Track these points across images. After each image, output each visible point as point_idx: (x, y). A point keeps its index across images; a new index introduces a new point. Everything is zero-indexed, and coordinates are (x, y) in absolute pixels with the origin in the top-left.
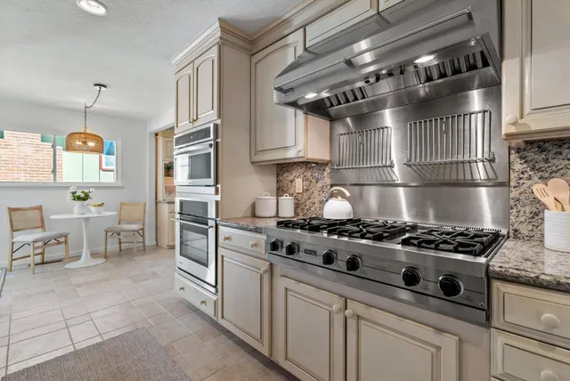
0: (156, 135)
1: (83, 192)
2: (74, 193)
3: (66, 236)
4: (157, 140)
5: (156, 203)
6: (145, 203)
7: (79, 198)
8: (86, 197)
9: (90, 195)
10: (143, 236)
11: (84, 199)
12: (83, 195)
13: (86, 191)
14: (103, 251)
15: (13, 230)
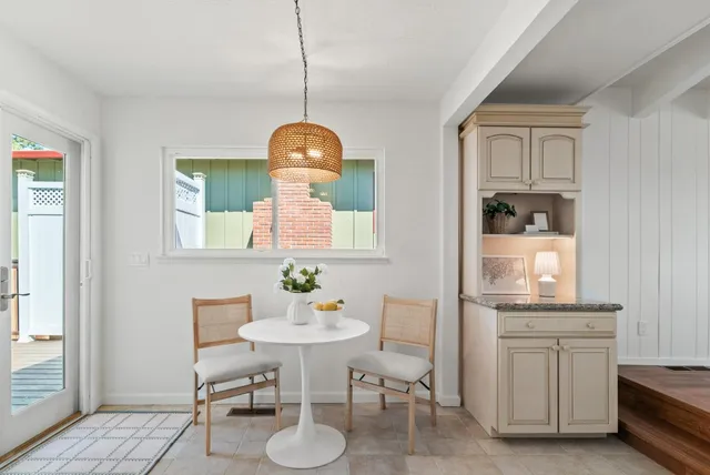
0: (461, 128)
1: (304, 272)
2: (286, 273)
3: (275, 370)
4: (461, 141)
5: (461, 301)
6: (436, 303)
7: (296, 287)
8: (308, 286)
9: (318, 279)
10: (431, 388)
11: (305, 290)
12: (302, 280)
13: (311, 269)
14: (345, 400)
15: (198, 345)
